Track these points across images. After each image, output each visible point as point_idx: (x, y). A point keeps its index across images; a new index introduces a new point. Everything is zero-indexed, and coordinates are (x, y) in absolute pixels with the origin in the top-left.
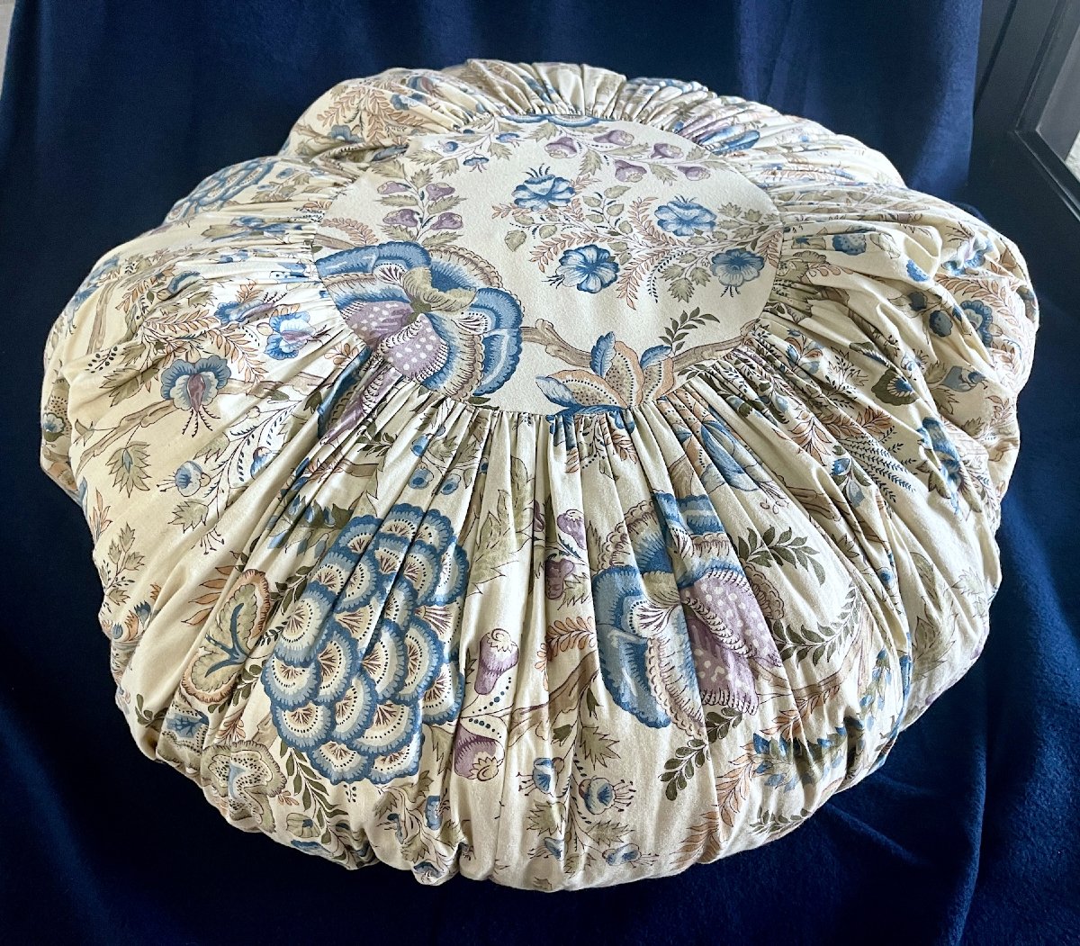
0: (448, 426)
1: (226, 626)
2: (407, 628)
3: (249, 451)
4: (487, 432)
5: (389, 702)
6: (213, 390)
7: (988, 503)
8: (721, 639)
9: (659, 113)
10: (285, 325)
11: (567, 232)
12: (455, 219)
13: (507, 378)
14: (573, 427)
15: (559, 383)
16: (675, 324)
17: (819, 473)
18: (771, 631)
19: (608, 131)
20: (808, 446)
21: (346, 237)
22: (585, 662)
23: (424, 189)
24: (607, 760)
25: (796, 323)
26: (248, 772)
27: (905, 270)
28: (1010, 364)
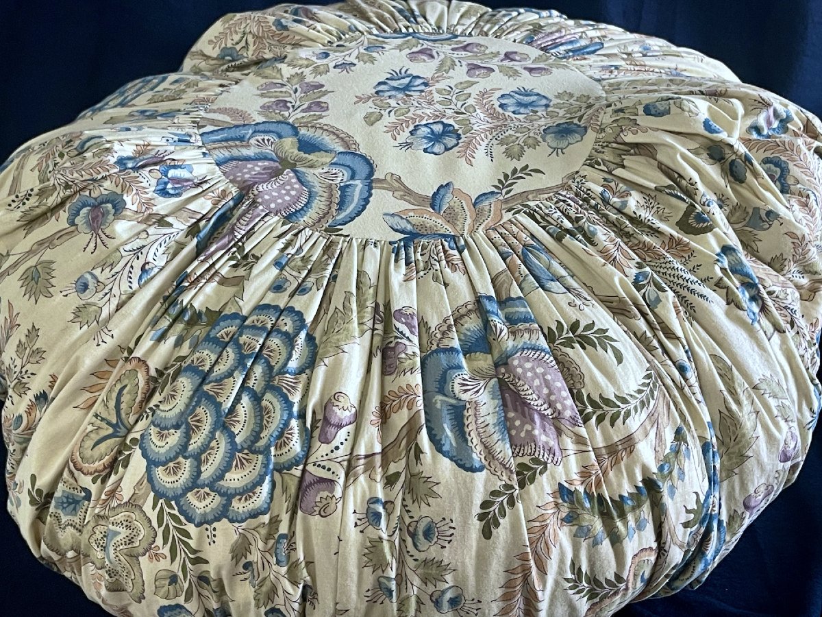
0: (306, 249)
1: (112, 404)
2: (263, 394)
3: (138, 264)
4: (338, 252)
5: (246, 451)
6: (111, 217)
7: (798, 333)
8: (529, 401)
9: (513, 31)
10: (172, 173)
11: (419, 112)
12: (323, 105)
13: (359, 214)
14: (412, 249)
15: (402, 218)
16: (506, 176)
17: (621, 281)
18: (573, 399)
19: (465, 43)
20: (614, 262)
21: (228, 119)
22: (413, 421)
23: (297, 86)
24: (431, 500)
25: (610, 173)
26: (124, 533)
27: (702, 126)
28: (806, 208)
